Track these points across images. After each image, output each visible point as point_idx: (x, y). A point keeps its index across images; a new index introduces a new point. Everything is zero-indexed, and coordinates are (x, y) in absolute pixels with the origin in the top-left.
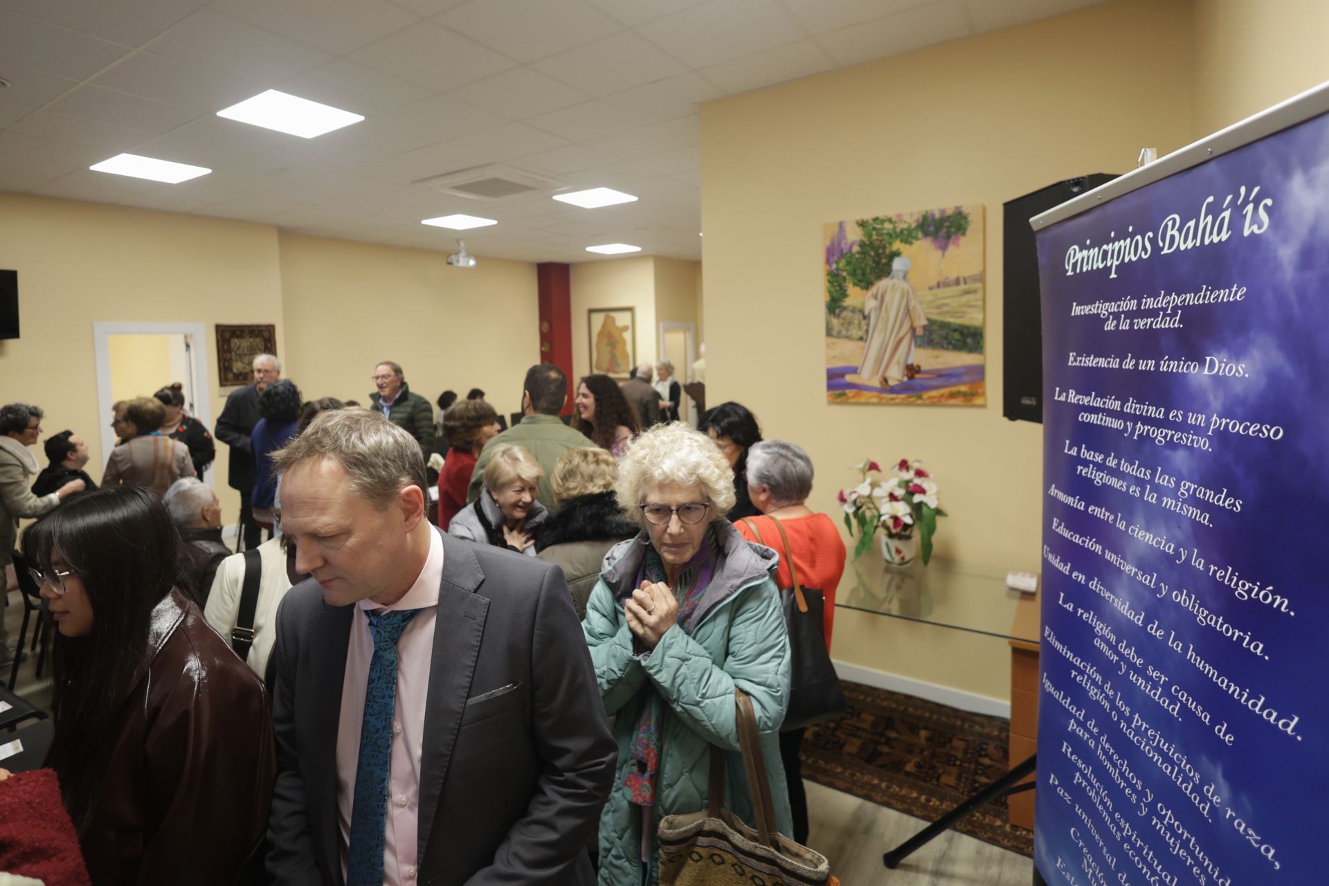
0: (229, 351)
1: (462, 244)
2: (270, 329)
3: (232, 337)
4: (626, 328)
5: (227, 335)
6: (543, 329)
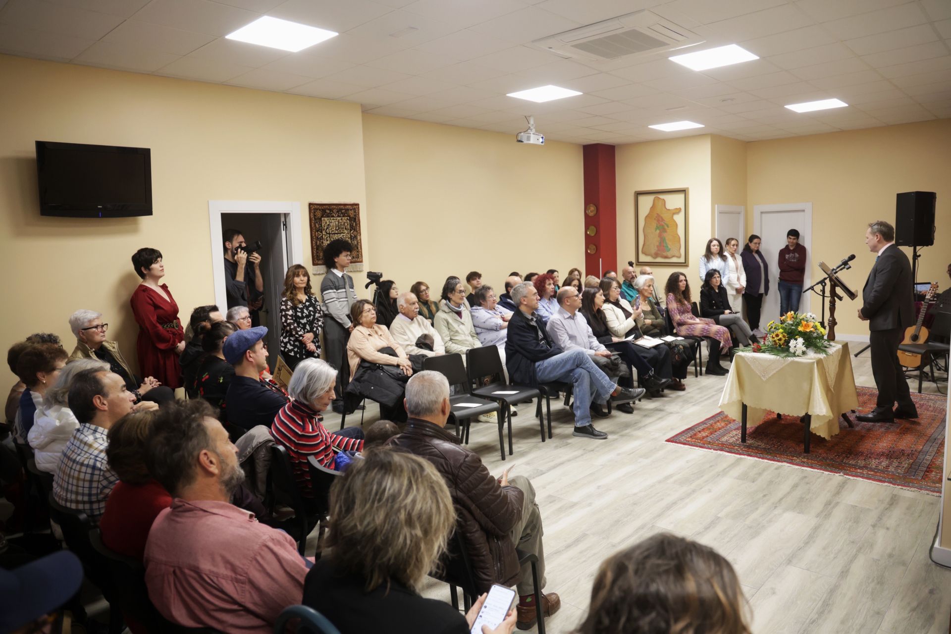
0: (320, 230)
1: (532, 122)
2: (355, 207)
3: (322, 216)
4: (678, 211)
5: (319, 214)
6: (589, 212)
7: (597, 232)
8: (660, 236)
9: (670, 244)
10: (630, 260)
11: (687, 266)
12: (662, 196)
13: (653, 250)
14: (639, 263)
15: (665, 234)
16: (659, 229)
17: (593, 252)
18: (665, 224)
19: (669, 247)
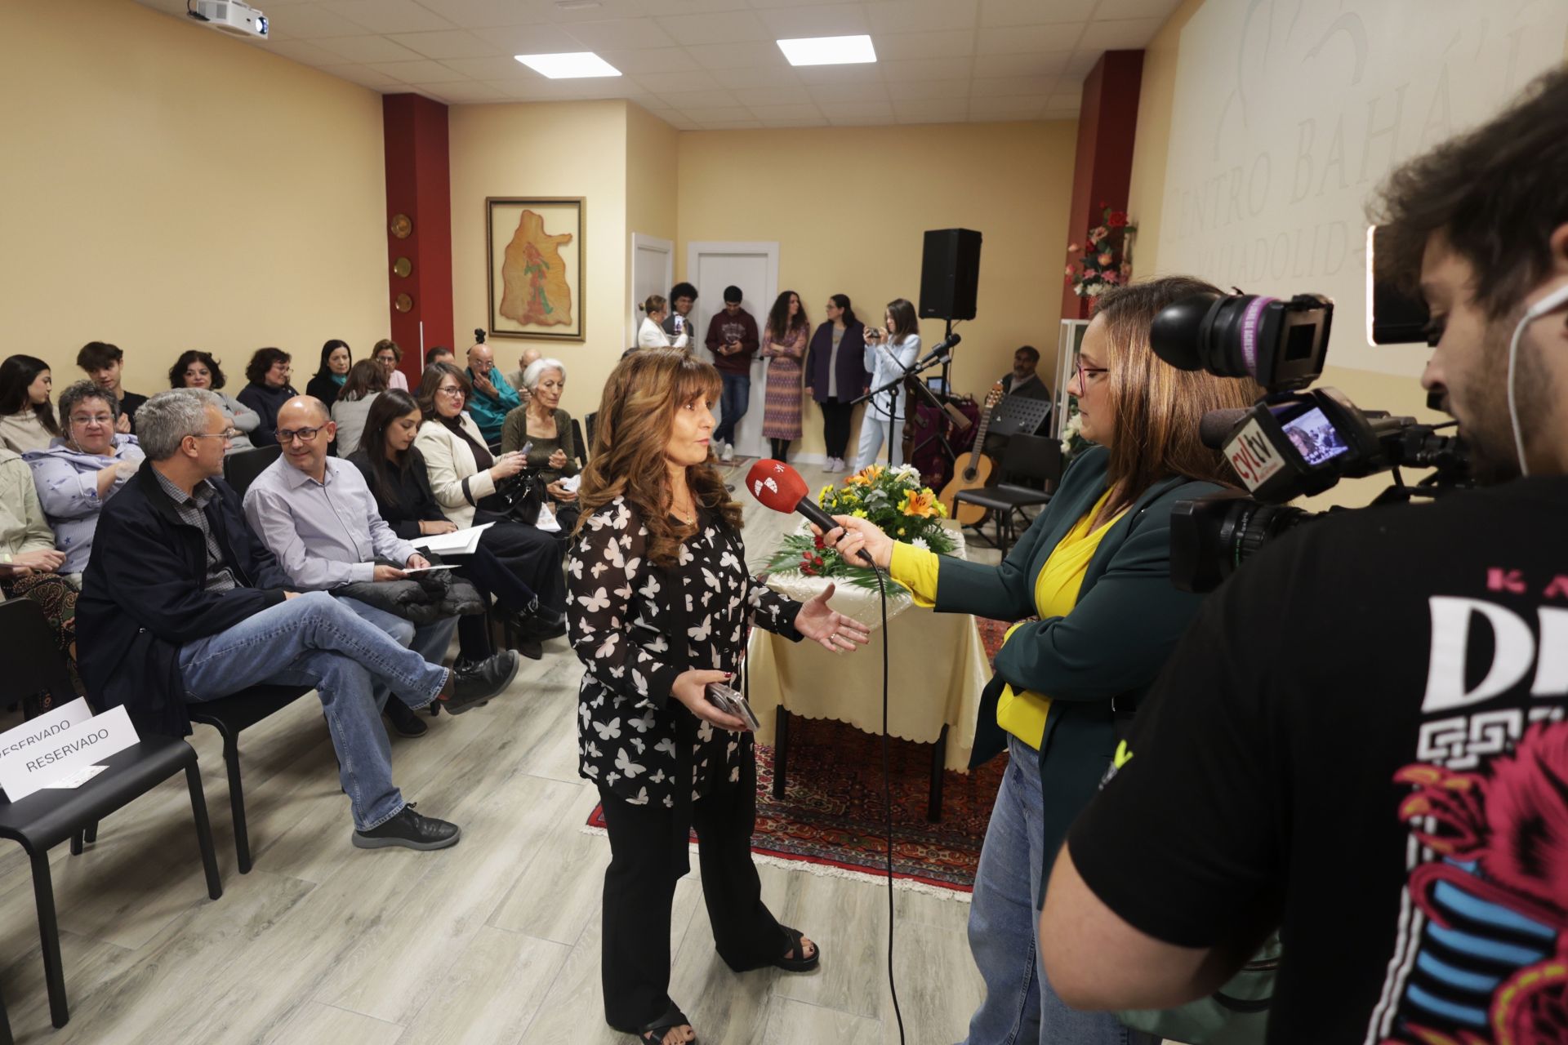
4: (565, 239)
6: (396, 229)
7: (414, 270)
8: (534, 284)
9: (551, 300)
10: (478, 327)
11: (582, 341)
12: (537, 210)
13: (522, 310)
14: (496, 334)
15: (542, 282)
16: (532, 272)
17: (406, 309)
18: (544, 262)
19: (551, 305)
